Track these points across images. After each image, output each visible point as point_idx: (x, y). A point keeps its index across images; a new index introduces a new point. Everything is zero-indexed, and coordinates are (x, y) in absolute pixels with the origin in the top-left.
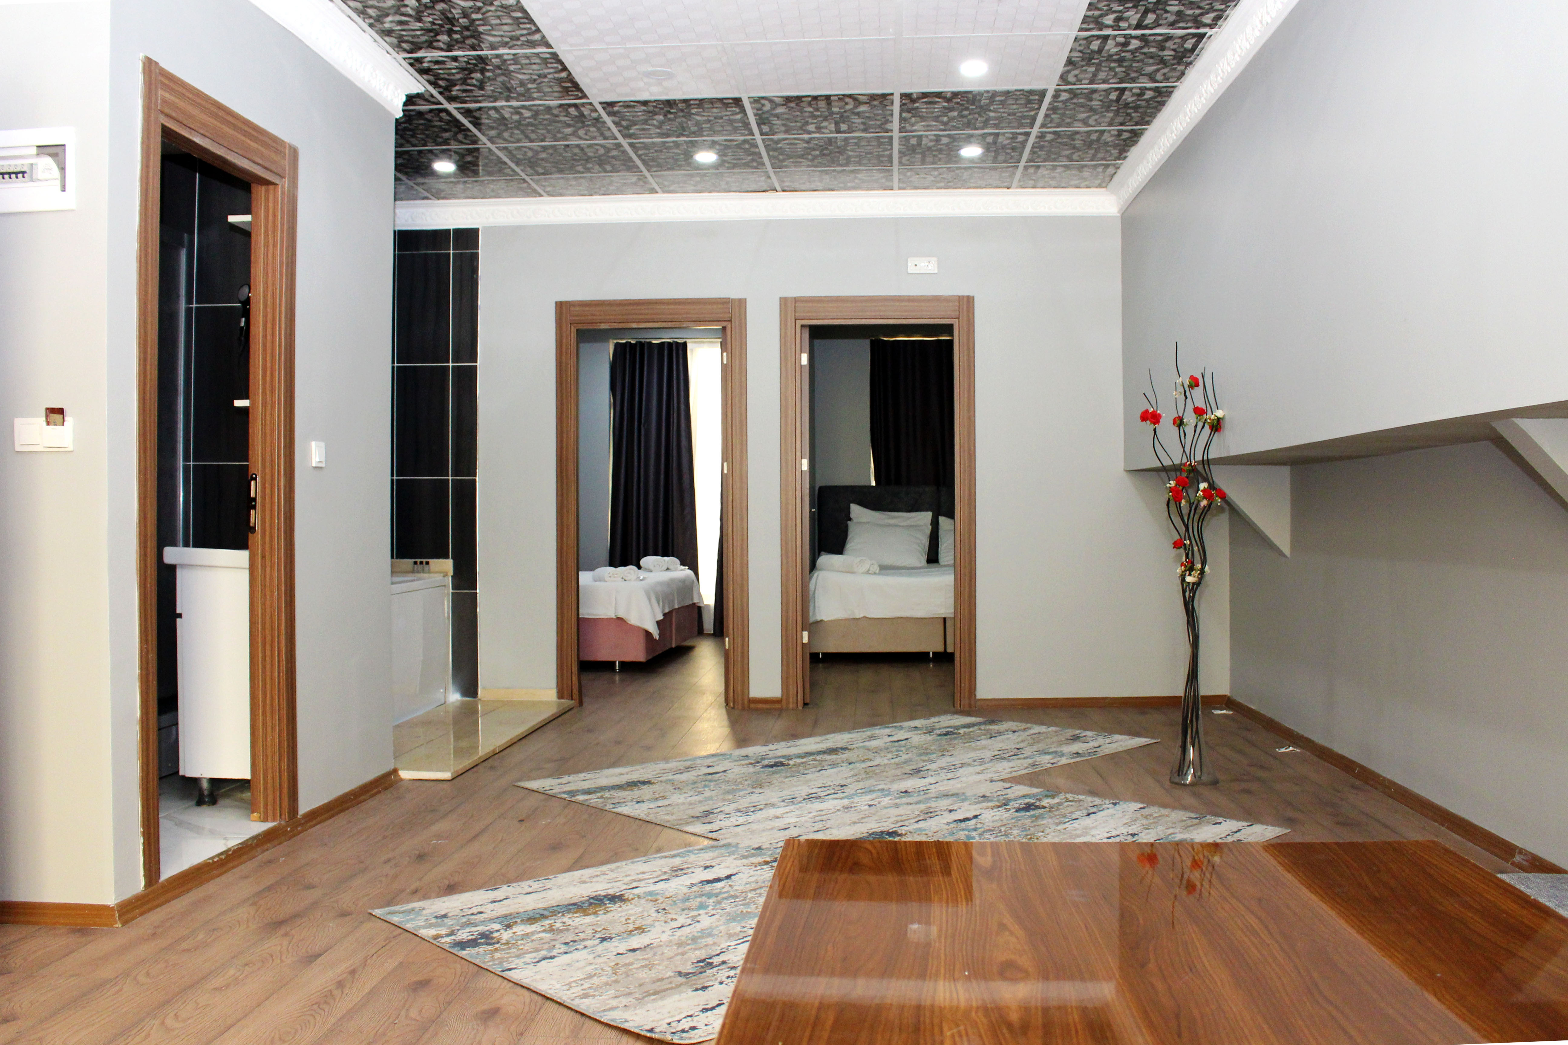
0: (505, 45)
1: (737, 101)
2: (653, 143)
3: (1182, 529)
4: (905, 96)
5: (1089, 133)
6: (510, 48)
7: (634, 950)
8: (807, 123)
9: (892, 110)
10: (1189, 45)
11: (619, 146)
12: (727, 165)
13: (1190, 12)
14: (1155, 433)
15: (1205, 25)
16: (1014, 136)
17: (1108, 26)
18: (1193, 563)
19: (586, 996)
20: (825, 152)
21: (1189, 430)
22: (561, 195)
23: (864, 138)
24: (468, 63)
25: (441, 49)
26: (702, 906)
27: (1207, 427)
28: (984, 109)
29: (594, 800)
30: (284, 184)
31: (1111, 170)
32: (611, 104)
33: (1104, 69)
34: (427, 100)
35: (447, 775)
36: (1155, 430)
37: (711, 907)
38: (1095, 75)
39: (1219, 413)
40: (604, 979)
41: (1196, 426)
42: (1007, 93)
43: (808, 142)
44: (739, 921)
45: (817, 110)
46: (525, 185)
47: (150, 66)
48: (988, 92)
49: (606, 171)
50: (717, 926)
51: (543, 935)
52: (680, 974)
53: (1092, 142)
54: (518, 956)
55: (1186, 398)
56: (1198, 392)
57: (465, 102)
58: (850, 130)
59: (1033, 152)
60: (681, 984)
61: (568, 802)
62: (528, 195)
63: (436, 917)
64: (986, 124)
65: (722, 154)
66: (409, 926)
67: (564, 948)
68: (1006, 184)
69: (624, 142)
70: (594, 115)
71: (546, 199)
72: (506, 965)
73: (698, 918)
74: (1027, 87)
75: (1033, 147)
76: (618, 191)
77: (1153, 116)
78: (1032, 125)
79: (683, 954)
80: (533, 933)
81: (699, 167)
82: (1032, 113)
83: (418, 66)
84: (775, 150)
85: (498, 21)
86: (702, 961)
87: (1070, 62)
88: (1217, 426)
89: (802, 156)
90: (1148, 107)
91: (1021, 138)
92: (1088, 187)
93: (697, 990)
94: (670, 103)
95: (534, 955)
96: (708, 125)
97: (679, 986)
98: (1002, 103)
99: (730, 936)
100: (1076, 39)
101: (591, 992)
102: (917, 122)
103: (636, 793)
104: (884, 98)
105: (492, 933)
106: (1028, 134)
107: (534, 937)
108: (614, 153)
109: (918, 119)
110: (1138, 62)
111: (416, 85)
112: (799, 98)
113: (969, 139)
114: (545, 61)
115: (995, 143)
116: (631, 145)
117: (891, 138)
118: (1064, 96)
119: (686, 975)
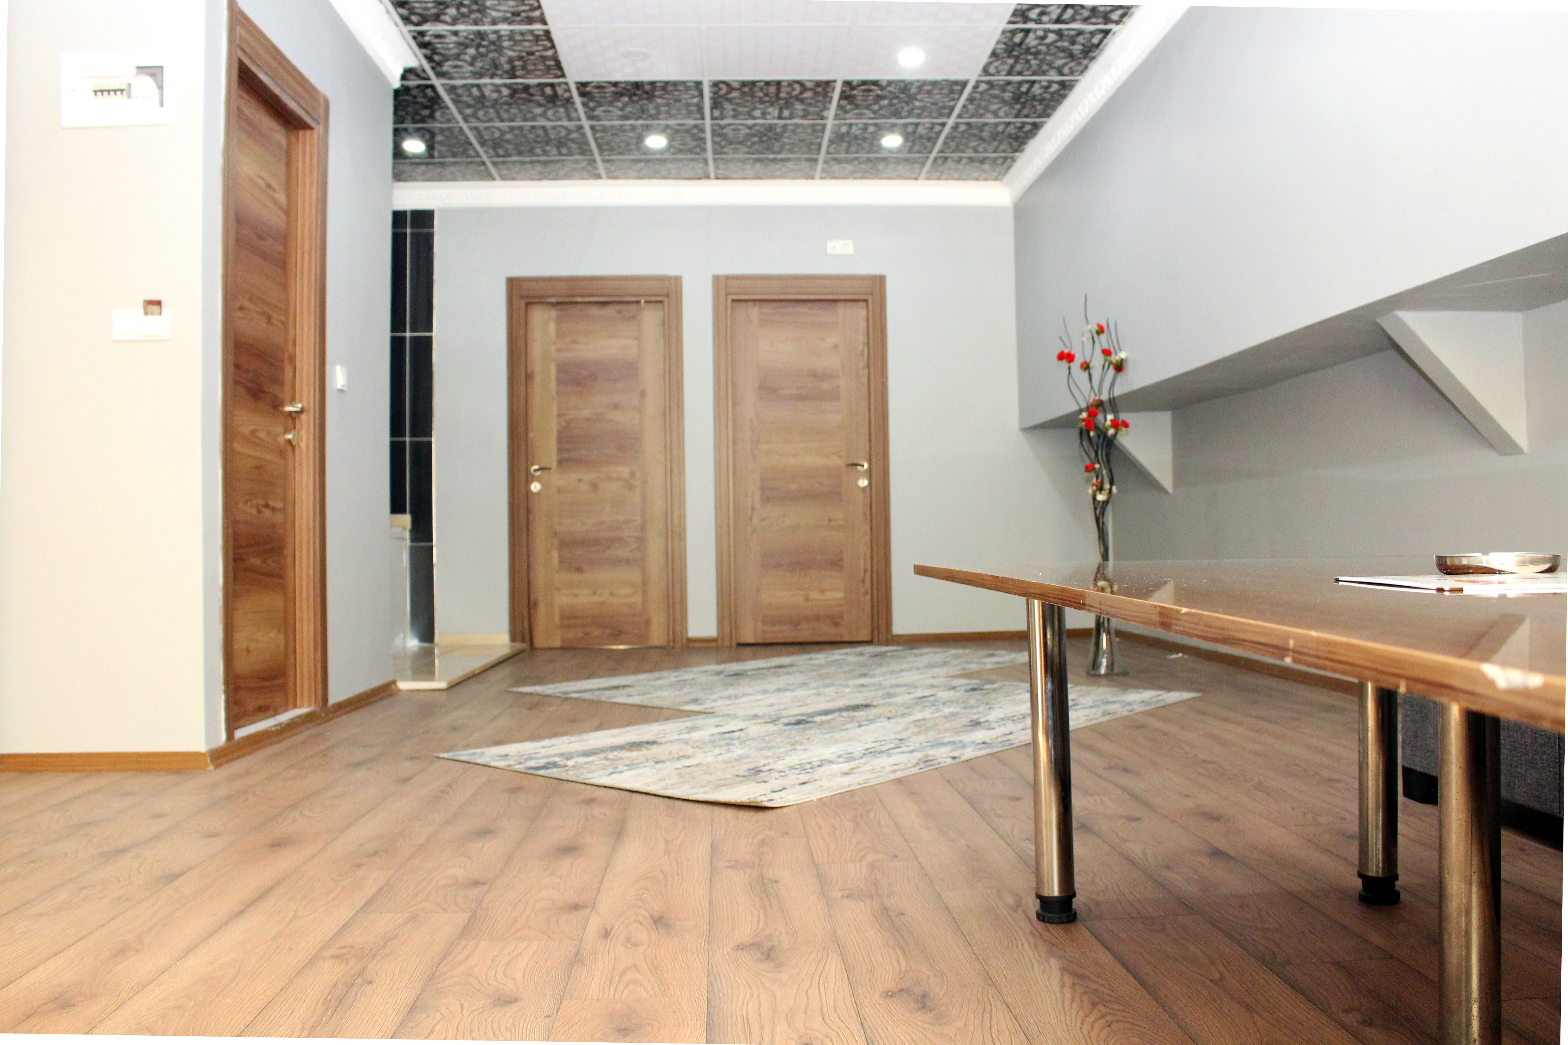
0: (506, 20)
1: (698, 84)
2: (613, 127)
3: (1093, 455)
4: (848, 84)
5: (996, 125)
6: (510, 24)
7: (688, 767)
8: (755, 109)
9: (831, 97)
10: (1095, 40)
11: (580, 128)
12: (672, 150)
13: (1100, 9)
14: (1070, 373)
15: (1113, 22)
16: (933, 125)
18: (1102, 483)
19: (666, 789)
20: (765, 138)
21: (1096, 372)
22: (513, 179)
23: (802, 125)
24: (466, 38)
25: (446, 23)
27: (1112, 367)
28: (912, 98)
29: (588, 696)
30: (319, 129)
31: (1009, 161)
32: (584, 85)
33: (1020, 61)
34: (418, 76)
35: (443, 685)
36: (1069, 368)
37: (738, 745)
38: (1012, 67)
39: (1123, 355)
40: (674, 781)
41: (1104, 366)
42: (934, 83)
43: (750, 128)
44: (768, 751)
45: (766, 95)
46: (483, 168)
47: (232, 4)
48: (918, 81)
49: (561, 154)
50: (751, 753)
52: (738, 776)
53: (998, 134)
54: (590, 772)
55: (1094, 342)
56: (1103, 337)
57: (452, 78)
58: (791, 117)
59: (945, 143)
61: (565, 699)
62: (482, 178)
63: (499, 756)
64: (910, 114)
65: (671, 139)
66: (478, 761)
67: (626, 768)
68: (914, 176)
69: (586, 124)
70: (567, 95)
71: (499, 183)
72: (582, 777)
73: (731, 750)
74: (952, 77)
75: (947, 138)
76: (568, 176)
77: (1054, 109)
78: (949, 115)
79: (732, 767)
80: (593, 761)
81: (648, 151)
82: (952, 103)
83: (420, 39)
84: (719, 135)
86: (753, 769)
87: (994, 54)
88: (1119, 367)
89: (741, 143)
90: (1051, 100)
91: (937, 128)
92: (986, 179)
93: (758, 783)
94: (637, 85)
95: (603, 771)
96: (667, 109)
97: (742, 782)
98: (929, 92)
99: (766, 757)
100: (1004, 32)
101: (669, 787)
102: (851, 110)
103: (623, 692)
104: (827, 85)
106: (943, 125)
107: (597, 763)
108: (574, 135)
109: (853, 107)
110: (1051, 55)
111: (413, 58)
112: (753, 83)
113: (892, 128)
114: (537, 38)
115: (914, 132)
116: (592, 128)
117: (824, 126)
118: (983, 87)
119: (744, 776)
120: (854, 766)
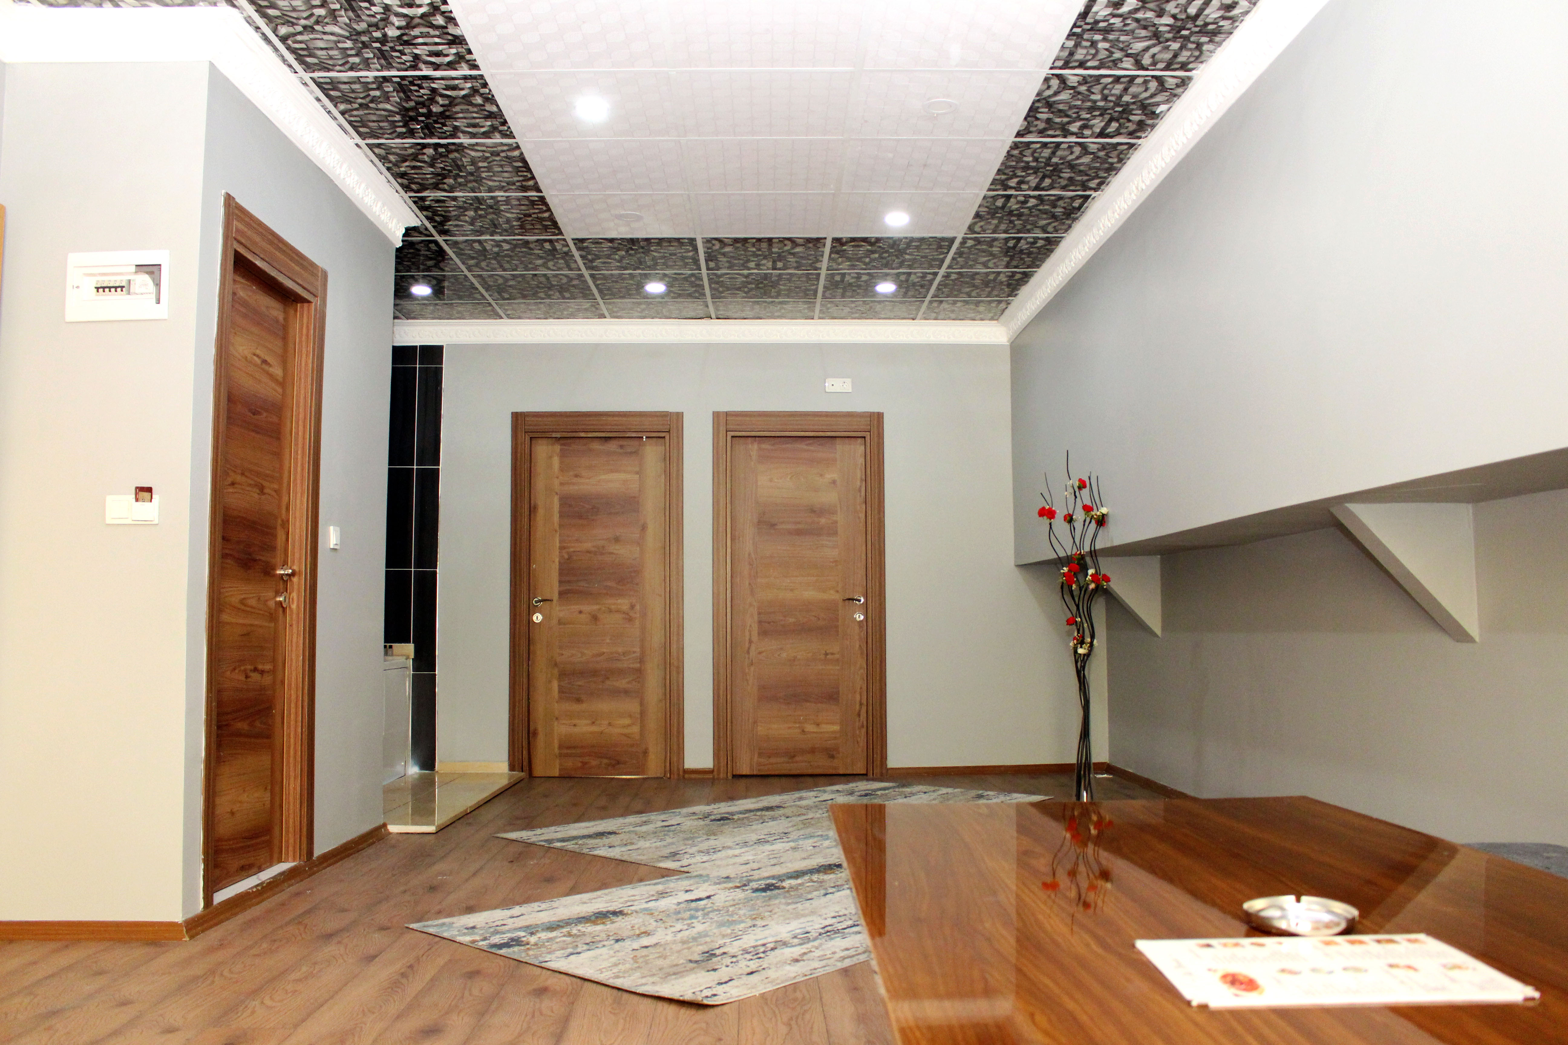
0: (501, 188)
1: (692, 241)
2: (612, 275)
3: (1074, 609)
4: (837, 240)
5: (987, 274)
6: (505, 191)
7: (646, 947)
8: (748, 261)
9: (823, 252)
10: (1076, 204)
11: (582, 276)
12: (672, 295)
13: (1079, 178)
14: (1051, 527)
15: (1091, 189)
16: (924, 275)
17: (1011, 188)
18: (1083, 637)
19: (618, 977)
20: (761, 286)
21: (1078, 525)
22: (520, 318)
23: (796, 274)
24: (465, 202)
25: (445, 191)
26: (692, 917)
27: (1093, 522)
28: (902, 252)
29: (570, 846)
30: (316, 302)
31: (1003, 305)
32: (582, 240)
33: (1005, 222)
34: (421, 233)
35: (431, 829)
36: (1050, 524)
37: (700, 918)
38: (997, 226)
39: (1104, 510)
40: (628, 966)
41: (1085, 521)
42: (922, 240)
43: (747, 276)
44: (728, 927)
45: (759, 250)
46: (490, 308)
47: (229, 200)
48: (906, 238)
49: (564, 298)
50: (710, 930)
51: (564, 938)
52: (691, 961)
53: (989, 281)
54: (549, 953)
55: (1076, 497)
56: (1085, 492)
57: (454, 235)
58: (785, 268)
59: (938, 289)
60: (694, 968)
61: (547, 849)
62: (489, 317)
63: (467, 928)
64: (901, 265)
65: (669, 286)
66: (445, 935)
67: (586, 947)
68: (912, 316)
69: (586, 273)
70: (565, 249)
71: (506, 321)
72: (541, 959)
73: (693, 925)
74: (939, 235)
75: (939, 285)
76: (572, 316)
77: (1043, 261)
78: (940, 267)
79: (689, 948)
80: (556, 937)
81: (647, 296)
82: (942, 256)
83: (421, 203)
84: (717, 283)
85: (500, 169)
86: (707, 952)
87: (977, 215)
88: (1101, 521)
89: (739, 289)
90: (1039, 253)
91: (929, 277)
92: (982, 320)
93: (708, 971)
94: (633, 241)
95: (562, 952)
96: (663, 261)
97: (693, 969)
98: (917, 247)
99: (724, 936)
100: (985, 198)
101: (621, 974)
102: (842, 262)
103: (606, 841)
104: (817, 242)
105: (520, 938)
106: (936, 274)
107: (558, 940)
108: (575, 282)
109: (844, 259)
110: (1034, 216)
111: (414, 219)
112: (745, 240)
113: (885, 277)
114: (533, 203)
115: (907, 281)
116: (592, 276)
117: (819, 274)
118: (970, 243)
119: (696, 962)
120: (806, 951)
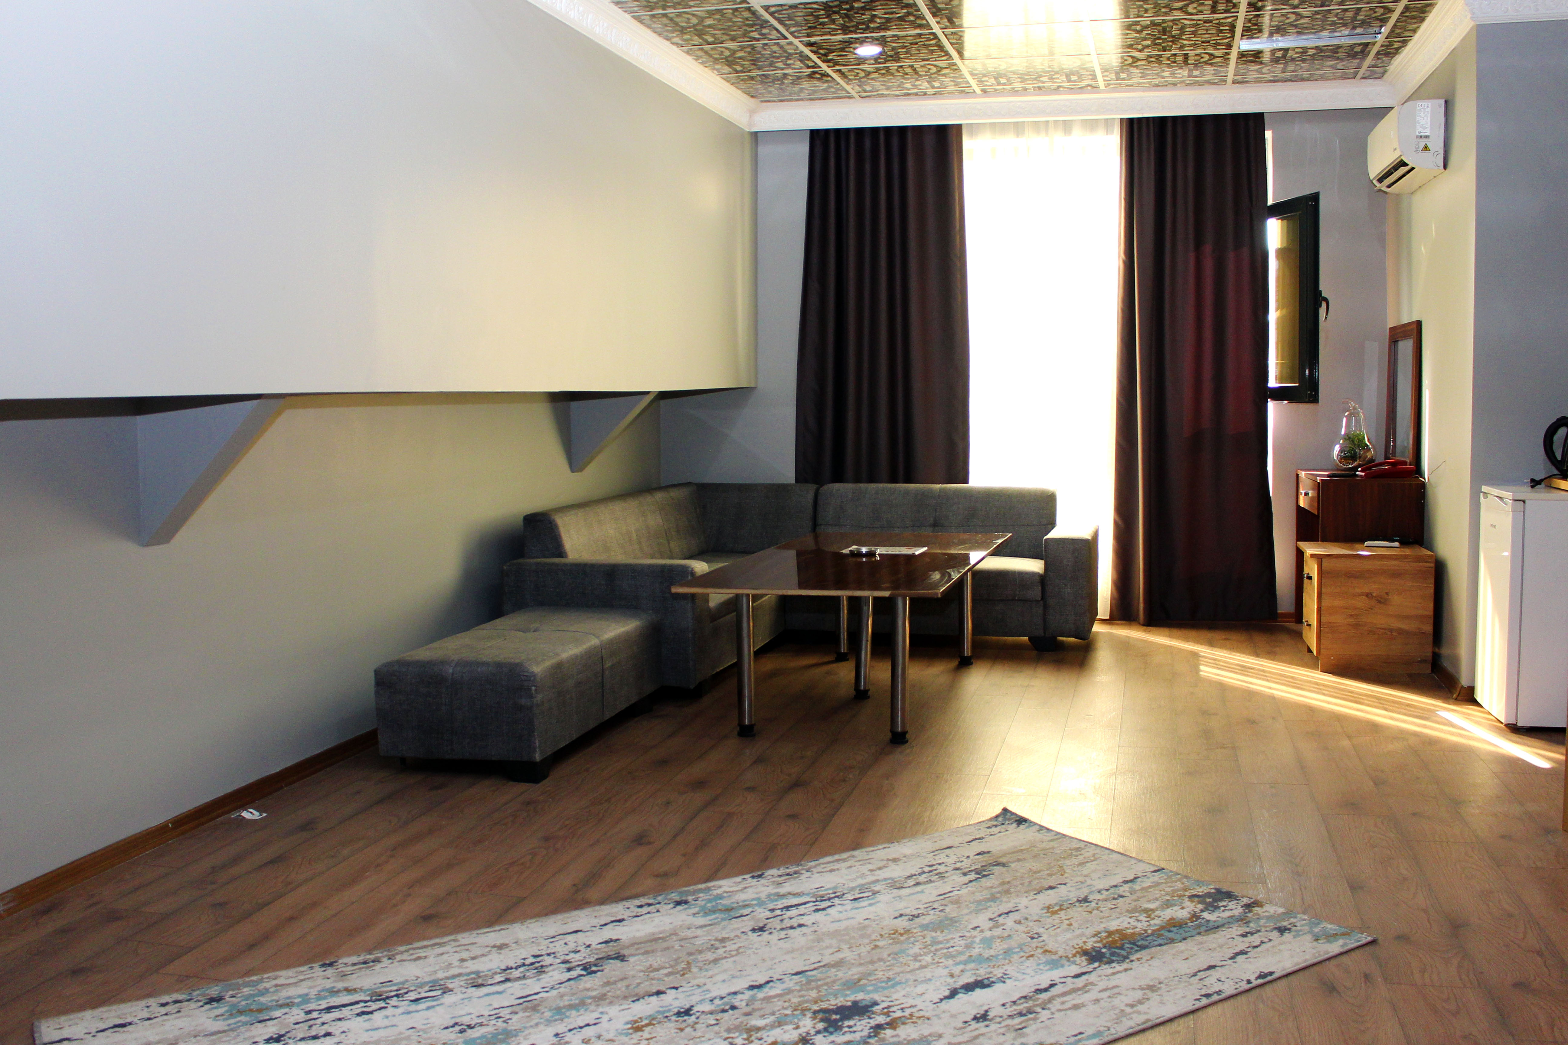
37: (977, 940)
50: (970, 913)
51: (1150, 902)
60: (1001, 857)
73: (991, 924)
79: (1003, 883)
93: (988, 852)
99: (957, 902)
105: (1207, 911)
